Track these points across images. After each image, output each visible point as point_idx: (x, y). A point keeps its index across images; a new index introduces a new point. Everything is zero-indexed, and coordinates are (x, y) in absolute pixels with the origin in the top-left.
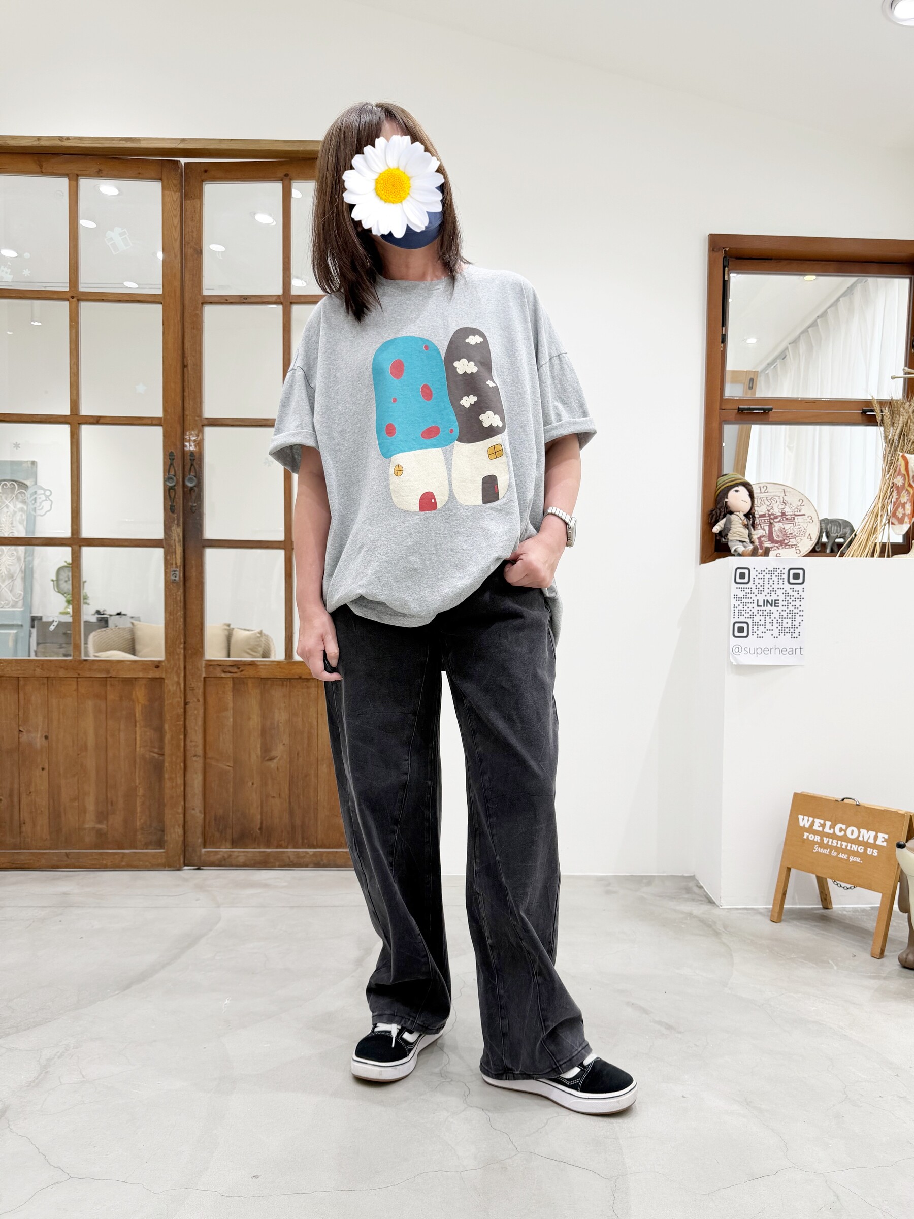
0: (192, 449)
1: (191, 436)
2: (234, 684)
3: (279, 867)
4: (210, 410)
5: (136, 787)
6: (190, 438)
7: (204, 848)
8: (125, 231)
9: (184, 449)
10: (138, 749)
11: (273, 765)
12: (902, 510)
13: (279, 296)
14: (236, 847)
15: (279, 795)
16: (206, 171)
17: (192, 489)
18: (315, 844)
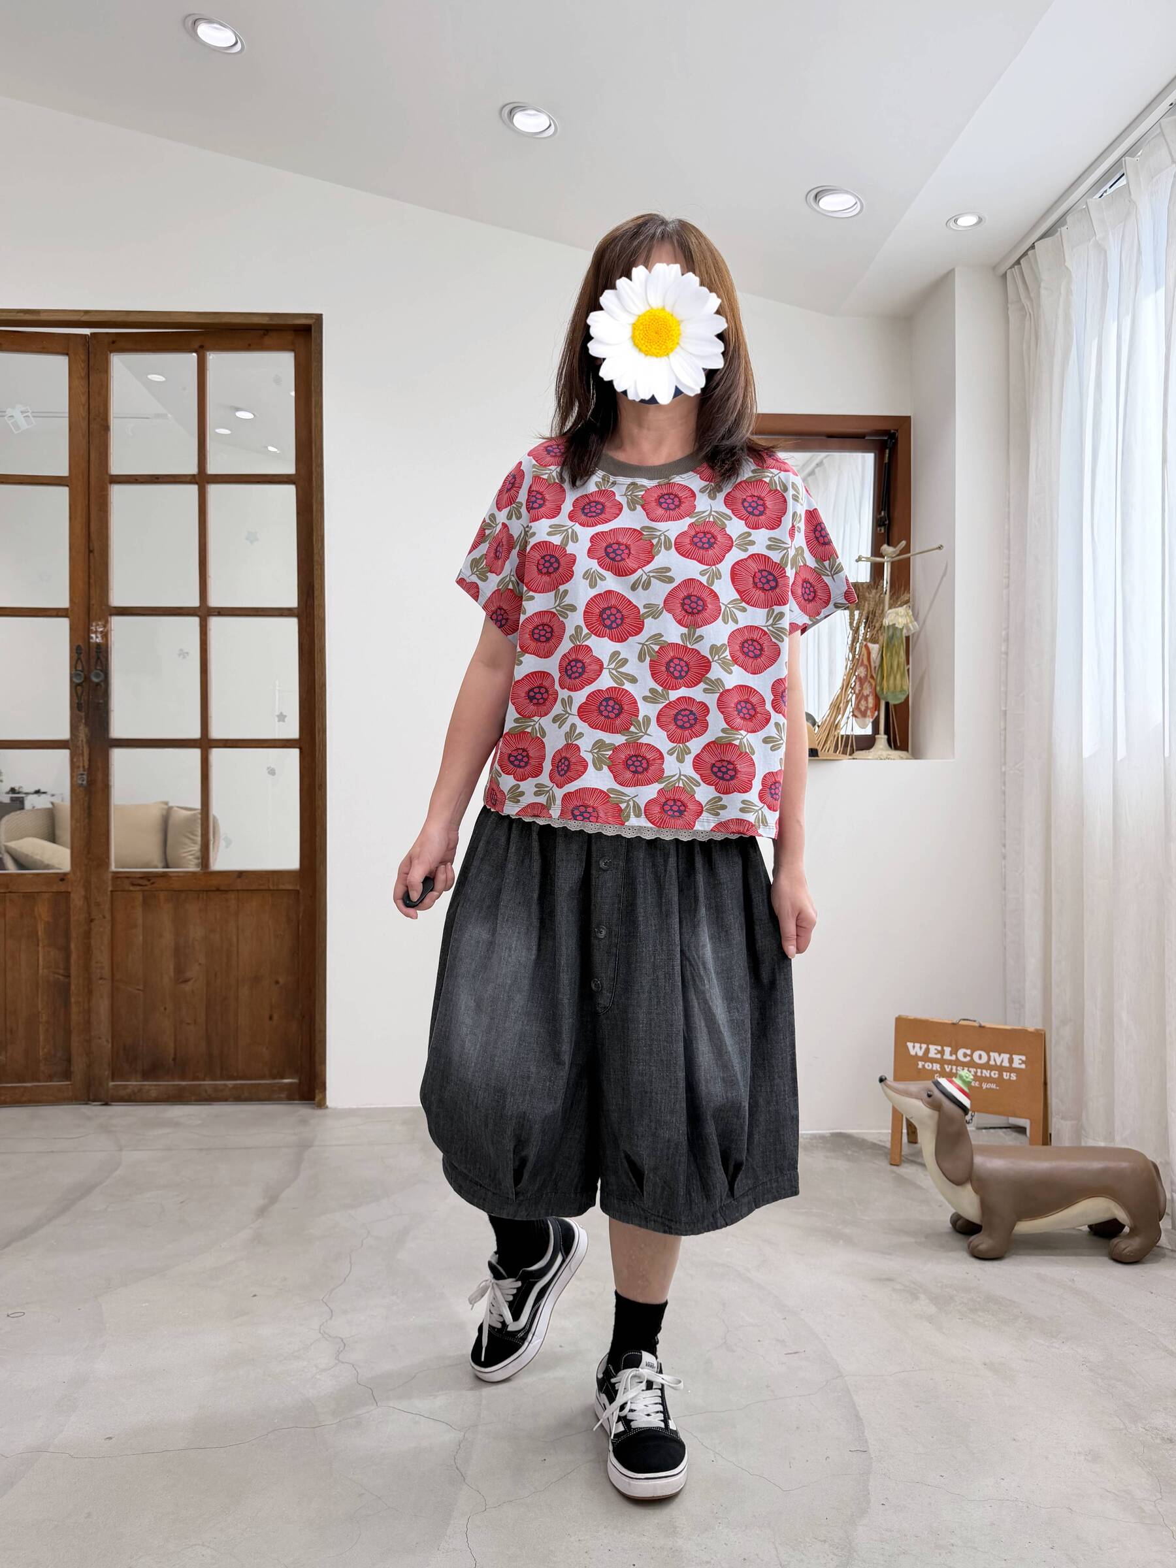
0: (98, 640)
1: (97, 627)
2: (144, 896)
3: (197, 1101)
4: (117, 598)
5: (39, 1012)
6: (96, 629)
7: (113, 1080)
8: (27, 409)
9: (89, 642)
10: (40, 971)
11: (187, 987)
12: (865, 702)
13: (194, 475)
14: (148, 1081)
15: (195, 1020)
16: (113, 342)
17: (98, 684)
18: (235, 1074)
